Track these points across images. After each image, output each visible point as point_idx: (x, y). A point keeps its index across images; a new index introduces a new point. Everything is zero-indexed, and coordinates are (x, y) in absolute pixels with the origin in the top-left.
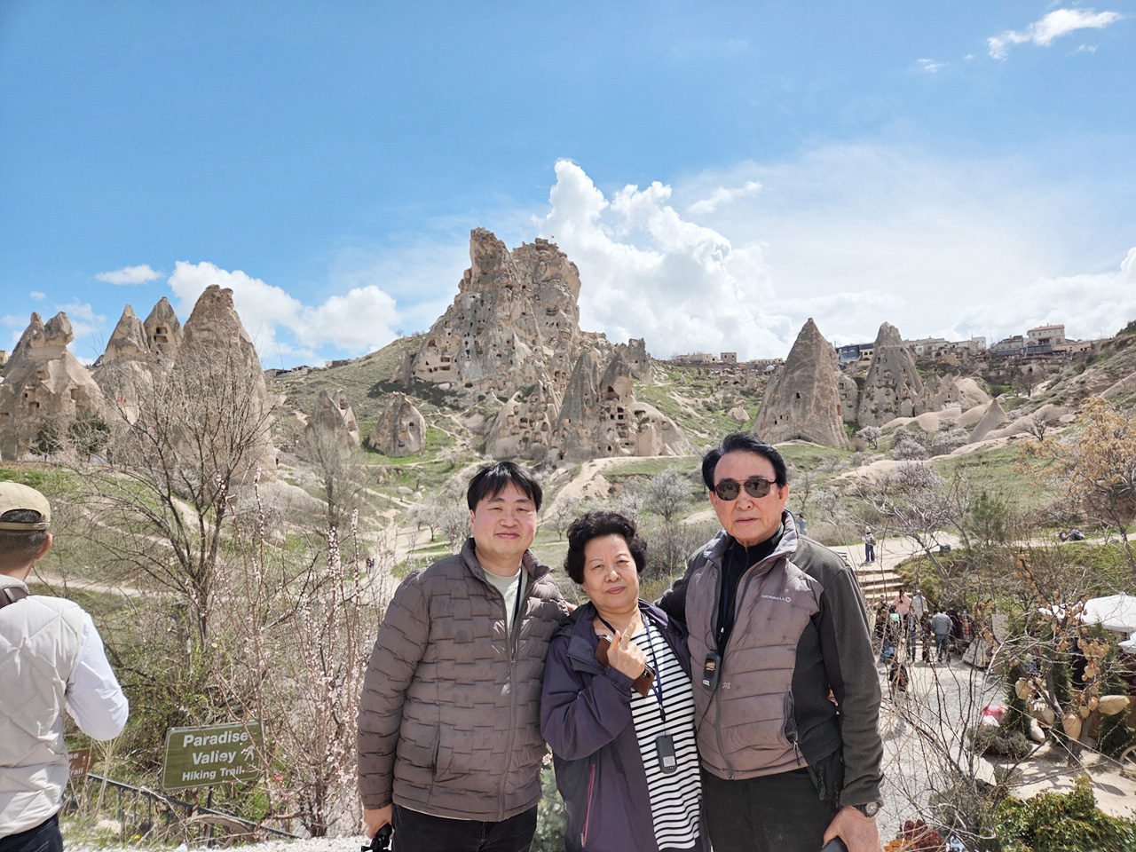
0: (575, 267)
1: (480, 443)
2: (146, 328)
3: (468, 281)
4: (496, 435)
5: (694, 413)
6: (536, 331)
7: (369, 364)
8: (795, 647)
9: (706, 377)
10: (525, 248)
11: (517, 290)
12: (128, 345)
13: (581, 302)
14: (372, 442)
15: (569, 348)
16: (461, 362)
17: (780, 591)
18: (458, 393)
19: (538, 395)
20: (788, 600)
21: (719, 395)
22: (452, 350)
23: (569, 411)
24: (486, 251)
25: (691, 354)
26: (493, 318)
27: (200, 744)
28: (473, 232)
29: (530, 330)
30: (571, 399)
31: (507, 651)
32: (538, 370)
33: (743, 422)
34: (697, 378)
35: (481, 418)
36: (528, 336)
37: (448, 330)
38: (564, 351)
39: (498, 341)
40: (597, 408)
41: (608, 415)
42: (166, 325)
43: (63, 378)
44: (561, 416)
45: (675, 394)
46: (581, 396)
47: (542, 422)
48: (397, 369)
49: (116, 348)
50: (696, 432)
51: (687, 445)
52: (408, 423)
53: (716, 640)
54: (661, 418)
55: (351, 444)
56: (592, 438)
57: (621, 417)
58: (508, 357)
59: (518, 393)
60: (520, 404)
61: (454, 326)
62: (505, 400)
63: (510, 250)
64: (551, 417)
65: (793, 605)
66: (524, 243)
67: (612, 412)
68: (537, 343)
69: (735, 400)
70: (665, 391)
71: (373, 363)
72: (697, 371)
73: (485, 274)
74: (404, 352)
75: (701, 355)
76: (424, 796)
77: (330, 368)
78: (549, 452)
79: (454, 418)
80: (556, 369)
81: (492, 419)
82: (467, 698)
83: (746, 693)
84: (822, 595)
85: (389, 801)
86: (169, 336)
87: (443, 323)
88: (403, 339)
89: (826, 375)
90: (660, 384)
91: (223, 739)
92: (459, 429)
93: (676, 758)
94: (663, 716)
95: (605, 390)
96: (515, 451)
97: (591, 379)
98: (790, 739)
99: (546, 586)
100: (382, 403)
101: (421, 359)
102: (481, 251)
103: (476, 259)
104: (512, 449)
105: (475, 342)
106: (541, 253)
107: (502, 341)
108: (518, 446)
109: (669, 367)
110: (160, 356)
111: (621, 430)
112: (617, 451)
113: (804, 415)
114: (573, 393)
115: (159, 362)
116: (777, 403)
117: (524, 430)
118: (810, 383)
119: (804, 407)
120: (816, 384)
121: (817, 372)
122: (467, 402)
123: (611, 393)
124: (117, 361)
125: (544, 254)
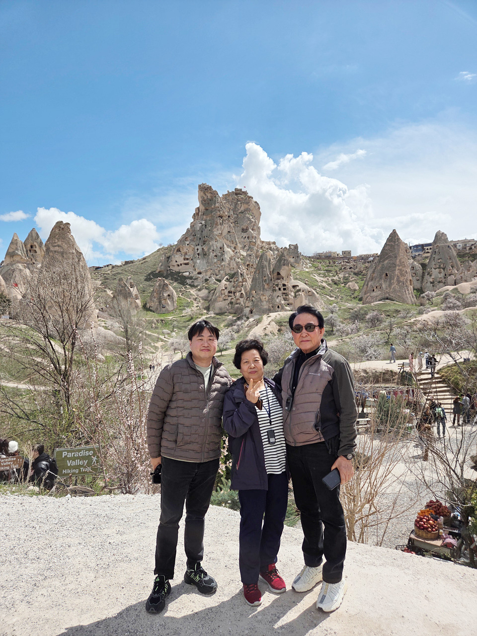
0: (258, 204)
1: (207, 305)
2: (25, 246)
3: (198, 214)
4: (215, 300)
5: (327, 286)
6: (236, 242)
7: (145, 262)
8: (322, 394)
9: (334, 265)
10: (229, 194)
11: (225, 219)
12: (16, 255)
13: (261, 224)
14: (148, 306)
15: (255, 251)
16: (195, 260)
17: (316, 371)
18: (194, 278)
19: (238, 278)
20: (319, 375)
21: (341, 276)
22: (189, 253)
23: (255, 286)
24: (207, 197)
25: (325, 252)
26: (212, 235)
27: (70, 456)
28: (200, 186)
29: (232, 241)
30: (256, 279)
31: (205, 397)
32: (238, 264)
33: (355, 290)
34: (328, 266)
35: (207, 291)
36: (232, 245)
37: (187, 243)
38: (252, 253)
39: (215, 248)
40: (271, 285)
41: (277, 288)
42: (35, 244)
44: (251, 289)
45: (315, 275)
46: (262, 278)
47: (240, 293)
48: (160, 265)
49: (10, 257)
50: (328, 297)
51: (322, 304)
52: (167, 295)
53: (292, 392)
54: (308, 289)
55: (137, 307)
56: (269, 301)
57: (284, 289)
58: (220, 257)
59: (227, 277)
60: (228, 283)
61: (190, 240)
62: (220, 281)
63: (221, 196)
64: (245, 291)
65: (321, 377)
66: (228, 191)
67: (280, 286)
68: (237, 248)
69: (350, 278)
70: (310, 274)
71: (147, 262)
72: (328, 262)
73: (207, 210)
74: (163, 255)
75: (330, 252)
76: (172, 452)
77: (124, 265)
78: (245, 309)
79: (192, 292)
80: (248, 263)
81: (213, 292)
82: (189, 414)
83: (301, 411)
84: (334, 373)
85: (160, 455)
86: (37, 249)
87: (185, 239)
88: (163, 248)
89: (403, 262)
90: (307, 270)
91: (81, 454)
92: (195, 297)
93: (275, 439)
94: (270, 422)
95: (276, 274)
96: (226, 309)
97: (268, 268)
98: (317, 430)
99: (222, 371)
100: (152, 284)
101: (173, 259)
102: (204, 197)
103: (202, 201)
104: (224, 308)
105: (202, 249)
106: (238, 197)
107: (217, 248)
108: (227, 307)
109: (312, 260)
111: (285, 297)
112: (282, 308)
113: (390, 286)
114: (257, 276)
116: (374, 279)
117: (231, 297)
118: (394, 267)
119: (390, 281)
120: (397, 268)
121: (398, 261)
122: (199, 282)
123: (279, 276)
124: (11, 264)
125: (240, 197)
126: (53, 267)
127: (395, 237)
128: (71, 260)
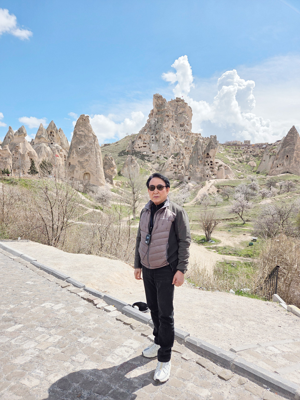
0: (191, 108)
2: (47, 132)
3: (152, 114)
4: (165, 171)
5: (235, 163)
6: (177, 133)
7: (117, 145)
9: (239, 150)
10: (172, 101)
11: (170, 117)
12: (42, 137)
13: (192, 121)
14: (121, 173)
15: (191, 139)
16: (150, 144)
18: (149, 156)
19: (180, 156)
21: (244, 157)
22: (147, 140)
23: (192, 162)
24: (159, 102)
25: (232, 141)
26: (162, 128)
28: (154, 95)
29: (175, 132)
30: (193, 158)
32: (180, 147)
33: (254, 167)
34: (235, 150)
35: (158, 165)
36: (174, 135)
37: (146, 133)
38: (189, 140)
39: (164, 136)
40: (203, 161)
41: (207, 164)
42: (53, 130)
43: (25, 148)
44: (189, 164)
45: (227, 156)
46: (197, 157)
47: (182, 166)
48: (128, 147)
49: (38, 138)
50: (237, 170)
51: (234, 175)
52: (134, 166)
54: (224, 165)
55: (115, 173)
56: (201, 172)
58: (167, 143)
59: (172, 156)
60: (173, 159)
61: (148, 131)
62: (167, 159)
63: (168, 102)
64: (185, 164)
66: (172, 99)
68: (177, 137)
69: (250, 158)
70: (224, 155)
71: (119, 145)
72: (235, 148)
73: (159, 111)
74: (130, 141)
75: (236, 141)
77: (104, 146)
78: (185, 177)
79: (148, 165)
80: (186, 147)
81: (162, 165)
86: (55, 134)
87: (144, 130)
88: (129, 136)
90: (222, 153)
92: (151, 168)
95: (206, 154)
96: (172, 177)
97: (201, 150)
100: (123, 159)
101: (136, 143)
102: (157, 102)
103: (155, 106)
105: (155, 137)
106: (178, 103)
107: (165, 136)
108: (173, 175)
109: (225, 146)
110: (52, 142)
111: (211, 169)
112: (210, 177)
113: (290, 164)
114: (194, 155)
115: (52, 143)
116: (278, 159)
117: (175, 169)
118: (293, 151)
119: (290, 161)
120: (295, 152)
121: (296, 147)
122: (153, 159)
123: (208, 156)
124: (39, 143)
125: (179, 104)
126: (79, 145)
127: (294, 130)
128: (90, 140)
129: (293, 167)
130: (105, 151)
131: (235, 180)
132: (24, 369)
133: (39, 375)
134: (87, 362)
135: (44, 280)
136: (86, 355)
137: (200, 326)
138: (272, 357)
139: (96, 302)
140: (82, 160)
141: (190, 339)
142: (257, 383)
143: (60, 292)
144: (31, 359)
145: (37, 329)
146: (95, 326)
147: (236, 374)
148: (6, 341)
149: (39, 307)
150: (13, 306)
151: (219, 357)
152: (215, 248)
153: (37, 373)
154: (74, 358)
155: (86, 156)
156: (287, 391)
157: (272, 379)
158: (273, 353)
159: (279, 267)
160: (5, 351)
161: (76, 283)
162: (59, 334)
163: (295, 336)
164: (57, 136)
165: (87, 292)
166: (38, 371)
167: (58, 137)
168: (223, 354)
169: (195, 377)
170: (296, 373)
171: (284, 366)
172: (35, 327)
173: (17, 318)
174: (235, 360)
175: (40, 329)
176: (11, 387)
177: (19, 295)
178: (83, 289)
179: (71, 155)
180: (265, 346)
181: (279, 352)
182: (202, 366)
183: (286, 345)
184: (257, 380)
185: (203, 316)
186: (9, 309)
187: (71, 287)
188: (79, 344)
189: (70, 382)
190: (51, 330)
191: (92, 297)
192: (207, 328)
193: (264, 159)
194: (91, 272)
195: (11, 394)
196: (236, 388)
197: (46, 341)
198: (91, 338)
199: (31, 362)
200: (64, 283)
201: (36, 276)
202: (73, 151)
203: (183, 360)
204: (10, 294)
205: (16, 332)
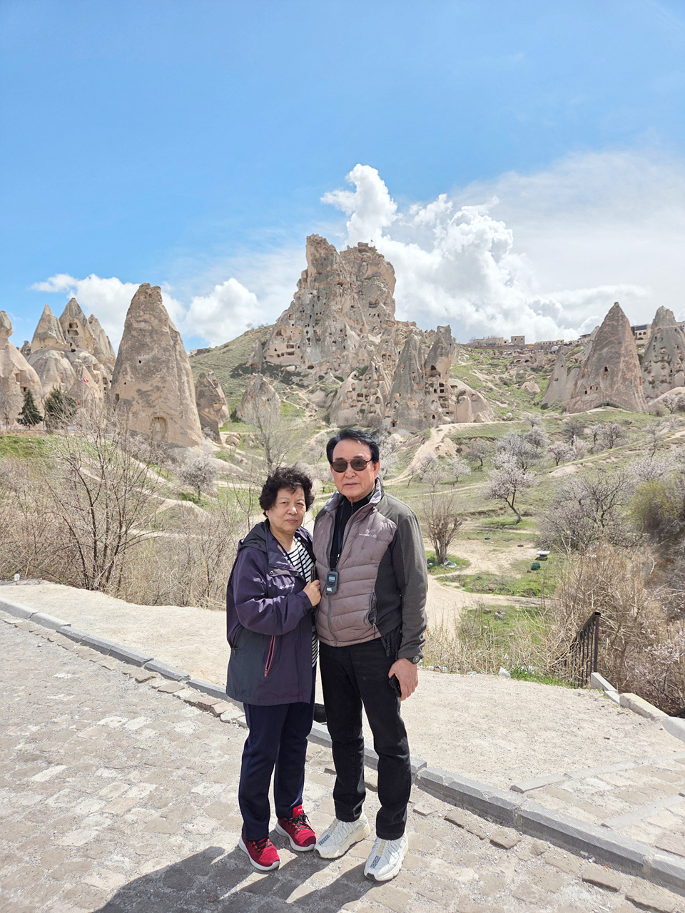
0: (392, 266)
1: (326, 413)
2: (61, 324)
3: (305, 280)
4: (338, 407)
5: (493, 387)
6: (362, 321)
7: (228, 351)
9: (501, 357)
10: (349, 251)
11: (346, 287)
12: (49, 337)
13: (396, 296)
14: (238, 414)
15: (393, 335)
16: (303, 348)
18: (302, 374)
19: (372, 374)
21: (513, 372)
22: (295, 338)
23: (399, 387)
24: (320, 254)
25: (486, 338)
26: (328, 311)
28: (309, 238)
29: (357, 320)
30: (401, 377)
32: (370, 353)
33: (535, 394)
34: (493, 358)
36: (357, 326)
37: (292, 322)
38: (389, 337)
39: (333, 330)
40: (423, 384)
41: (432, 390)
42: (76, 321)
43: (9, 364)
44: (393, 391)
45: (476, 371)
46: (410, 374)
47: (375, 396)
48: (252, 355)
49: (40, 340)
50: (498, 403)
51: (491, 414)
52: (266, 399)
54: (471, 391)
55: (223, 416)
56: (419, 408)
57: (442, 391)
58: (341, 343)
59: (354, 373)
60: (357, 381)
61: (296, 318)
62: (342, 380)
63: (338, 251)
64: (383, 392)
66: (348, 247)
68: (363, 331)
69: (527, 376)
70: (468, 370)
71: (231, 350)
72: (492, 352)
73: (320, 274)
74: (257, 341)
75: (494, 338)
77: (196, 355)
78: (383, 420)
79: (300, 394)
80: (383, 353)
81: (332, 394)
86: (79, 330)
87: (287, 316)
88: (253, 330)
90: (464, 364)
92: (305, 403)
95: (429, 369)
96: (354, 420)
97: (417, 360)
100: (243, 383)
101: (270, 347)
102: (316, 254)
103: (312, 261)
104: (352, 419)
105: (314, 331)
106: (363, 255)
107: (336, 330)
108: (357, 416)
109: (469, 349)
110: (74, 347)
111: (442, 402)
112: (440, 419)
113: (611, 386)
114: (402, 372)
115: (73, 351)
116: (586, 376)
117: (361, 403)
118: (617, 358)
119: (612, 379)
120: (622, 359)
121: (623, 348)
122: (310, 381)
123: (434, 371)
124: (42, 351)
125: (365, 256)
126: (139, 353)
127: (619, 313)
128: (163, 342)
129: (619, 393)
130: (199, 365)
131: (495, 425)
132: (87, 856)
133: (120, 864)
134: (218, 833)
135: (95, 668)
136: (214, 820)
137: (445, 746)
138: (595, 798)
139: (218, 709)
140: (145, 387)
141: (429, 773)
142: (569, 850)
143: (136, 692)
144: (98, 835)
145: (98, 773)
146: (224, 759)
147: (525, 835)
148: (35, 801)
149: (94, 726)
150: (35, 727)
151: (490, 803)
152: (458, 578)
153: (117, 861)
154: (189, 827)
155: (156, 379)
156: (627, 859)
157: (598, 839)
158: (596, 790)
159: (599, 614)
160: (37, 822)
161: (168, 670)
162: (149, 781)
163: (637, 755)
164: (85, 332)
165: (197, 689)
166: (119, 858)
167: (88, 335)
168: (497, 798)
169: (444, 847)
170: (643, 825)
171: (619, 814)
172: (94, 768)
173: (51, 753)
174: (522, 808)
175: (106, 773)
176: (66, 894)
177: (43, 704)
178: (187, 683)
179: (120, 378)
180: (579, 778)
181: (608, 788)
182: (456, 824)
183: (621, 773)
184: (568, 844)
185: (449, 726)
186: (28, 733)
187: (157, 679)
188: (194, 797)
189: (189, 874)
190: (129, 773)
191: (207, 699)
192: (460, 750)
193: (555, 377)
194: (196, 645)
195: (70, 906)
196: (529, 862)
197: (124, 796)
198: (219, 784)
199: (98, 840)
200: (141, 673)
201: (76, 660)
202: (126, 368)
203: (416, 816)
204: (24, 702)
205: (54, 782)
